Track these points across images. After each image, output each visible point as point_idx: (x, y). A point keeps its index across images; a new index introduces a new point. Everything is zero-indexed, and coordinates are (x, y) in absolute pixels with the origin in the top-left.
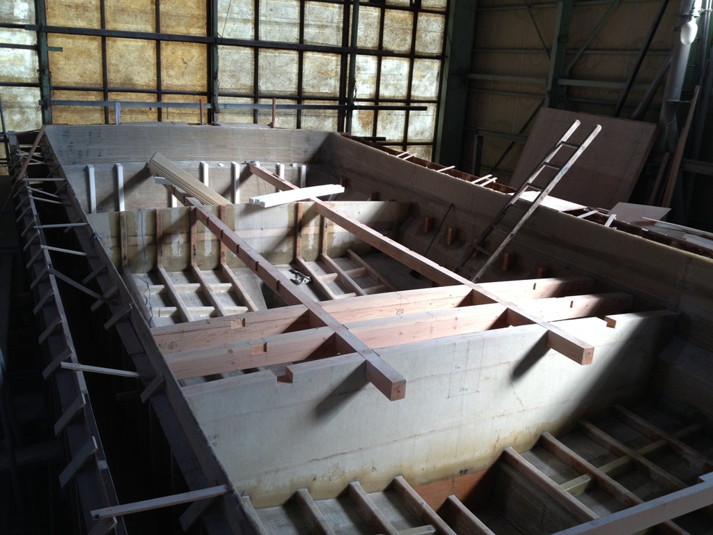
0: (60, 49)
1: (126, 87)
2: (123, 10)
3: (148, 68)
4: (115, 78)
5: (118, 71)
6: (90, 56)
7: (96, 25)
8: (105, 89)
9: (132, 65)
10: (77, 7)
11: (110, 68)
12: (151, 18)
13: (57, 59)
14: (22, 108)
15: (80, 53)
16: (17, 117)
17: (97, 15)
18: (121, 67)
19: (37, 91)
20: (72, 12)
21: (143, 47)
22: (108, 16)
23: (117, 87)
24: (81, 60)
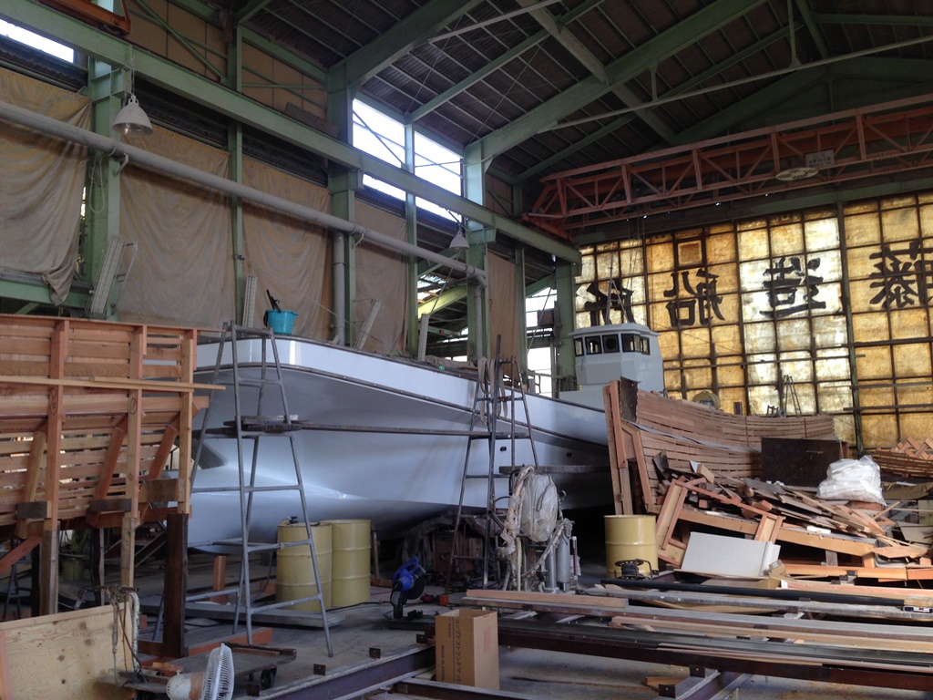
0: (864, 356)
1: (909, 375)
2: (904, 328)
3: (924, 362)
4: (900, 370)
5: (903, 366)
6: (882, 358)
7: (886, 338)
8: (894, 378)
9: (913, 360)
10: (873, 330)
11: (897, 364)
12: (925, 329)
13: (861, 362)
14: (840, 395)
15: (876, 358)
16: (837, 400)
17: (887, 333)
18: (905, 363)
19: (849, 383)
20: (871, 334)
21: (919, 349)
22: (894, 332)
23: (902, 376)
24: (877, 362)
